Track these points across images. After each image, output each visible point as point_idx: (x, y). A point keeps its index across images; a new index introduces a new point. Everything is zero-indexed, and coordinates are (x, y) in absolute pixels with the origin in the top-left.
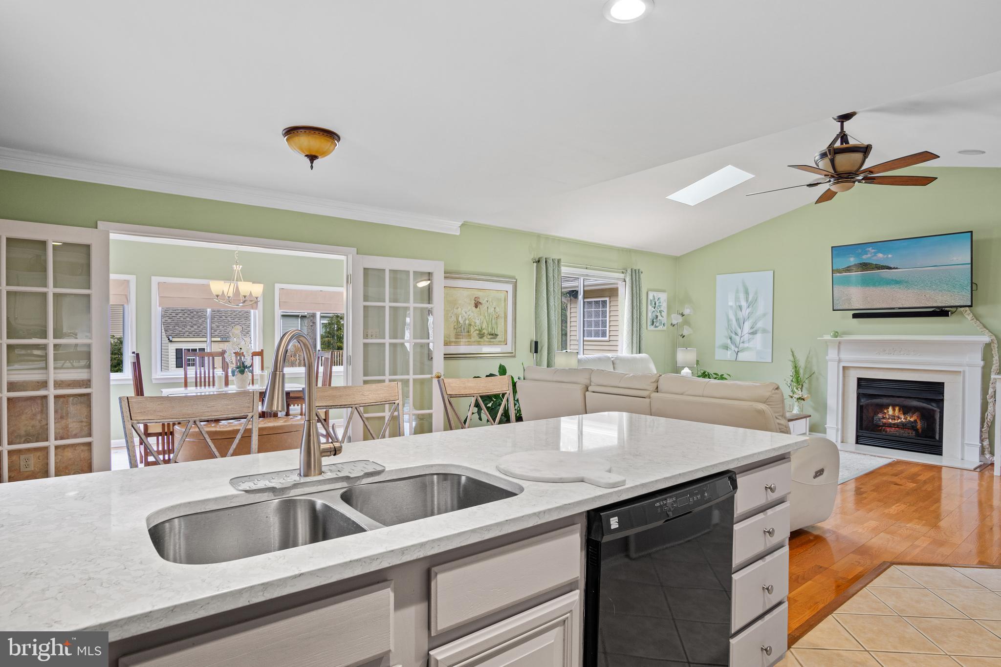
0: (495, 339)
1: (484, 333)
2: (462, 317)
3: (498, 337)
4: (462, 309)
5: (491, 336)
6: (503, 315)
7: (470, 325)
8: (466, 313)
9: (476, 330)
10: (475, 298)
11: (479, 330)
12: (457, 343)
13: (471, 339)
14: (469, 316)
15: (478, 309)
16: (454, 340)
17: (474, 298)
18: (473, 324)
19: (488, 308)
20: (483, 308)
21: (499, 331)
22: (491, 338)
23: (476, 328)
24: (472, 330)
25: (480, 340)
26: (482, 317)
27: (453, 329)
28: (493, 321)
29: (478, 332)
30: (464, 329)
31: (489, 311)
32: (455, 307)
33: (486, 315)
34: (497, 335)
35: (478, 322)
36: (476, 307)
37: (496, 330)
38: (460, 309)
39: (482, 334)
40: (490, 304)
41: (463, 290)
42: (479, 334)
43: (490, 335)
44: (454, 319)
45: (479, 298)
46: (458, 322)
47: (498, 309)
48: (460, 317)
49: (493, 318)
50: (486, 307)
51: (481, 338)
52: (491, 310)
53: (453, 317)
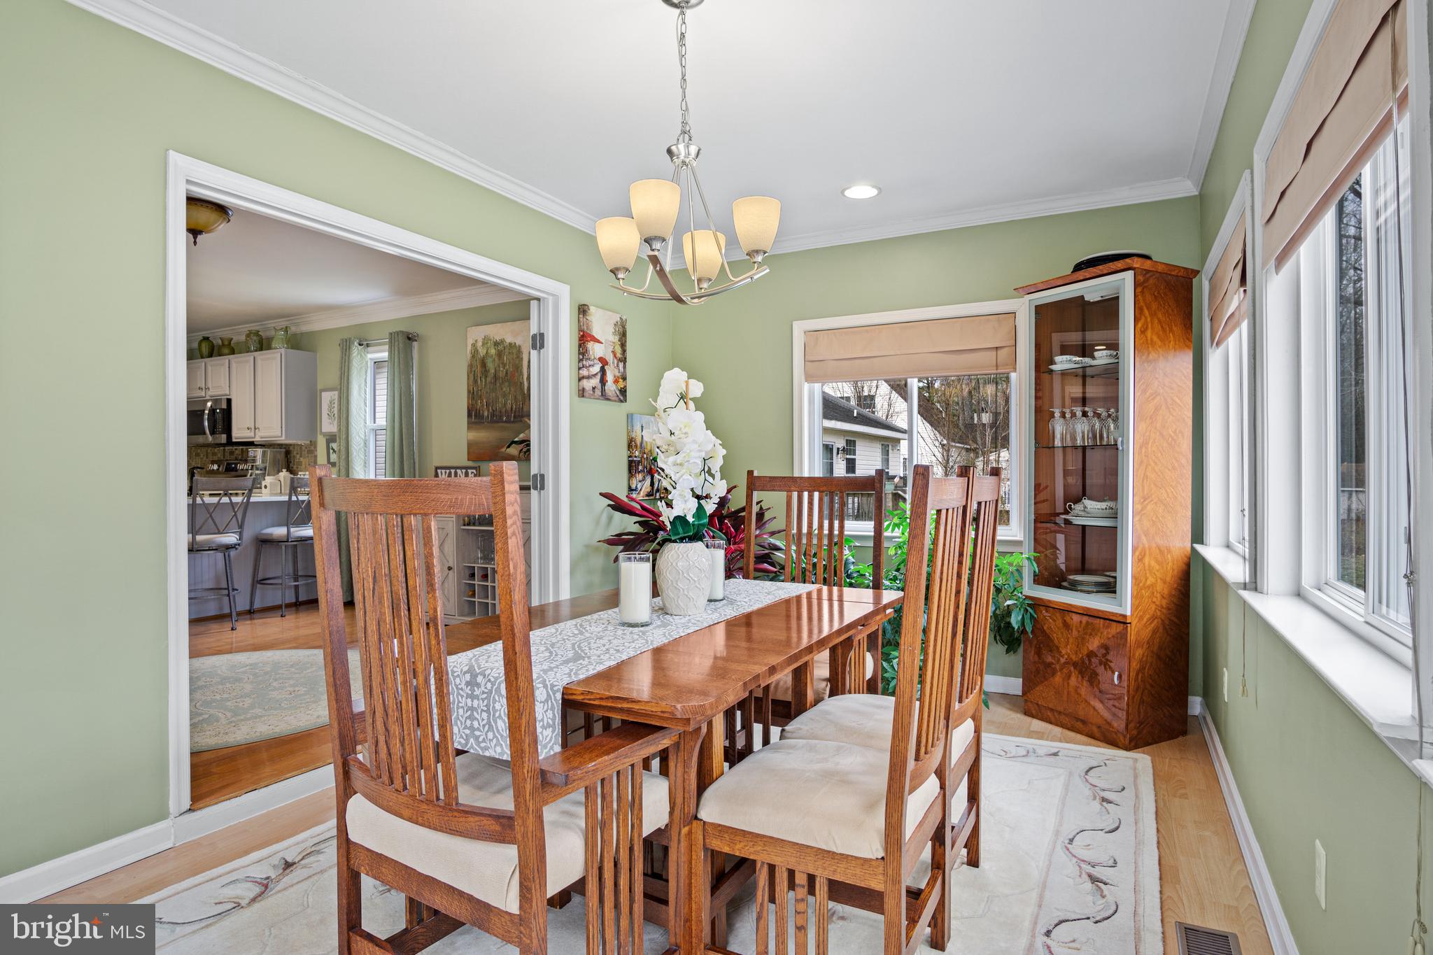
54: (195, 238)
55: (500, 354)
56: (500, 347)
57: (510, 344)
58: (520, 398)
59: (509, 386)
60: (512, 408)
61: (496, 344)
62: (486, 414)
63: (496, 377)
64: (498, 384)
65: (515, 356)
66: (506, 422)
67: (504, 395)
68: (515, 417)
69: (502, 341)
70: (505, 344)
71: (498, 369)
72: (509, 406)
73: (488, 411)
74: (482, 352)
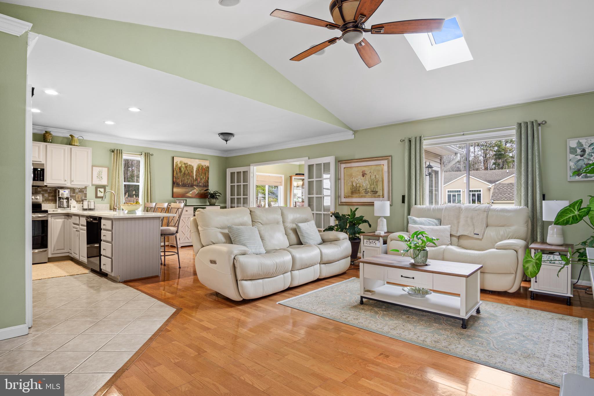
0: (376, 194)
1: (369, 191)
2: (355, 183)
3: (378, 193)
4: (355, 178)
5: (374, 193)
6: (381, 180)
7: (360, 187)
8: (357, 180)
9: (363, 189)
10: (363, 171)
11: (365, 189)
12: (352, 197)
13: (360, 194)
14: (359, 182)
15: (365, 177)
16: (350, 195)
17: (361, 171)
18: (361, 186)
19: (371, 176)
20: (367, 177)
21: (379, 189)
22: (373, 194)
23: (363, 188)
24: (361, 189)
25: (366, 195)
26: (367, 182)
27: (350, 189)
28: (374, 184)
29: (364, 190)
30: (356, 189)
31: (371, 178)
32: (351, 178)
33: (370, 180)
34: (377, 192)
35: (364, 185)
36: (363, 176)
37: (376, 189)
38: (354, 178)
39: (366, 192)
40: (372, 173)
41: (355, 168)
42: (365, 192)
43: (372, 192)
44: (350, 184)
45: (365, 171)
46: (353, 185)
47: (377, 176)
48: (354, 182)
49: (375, 182)
50: (369, 176)
51: (366, 194)
52: (373, 177)
53: (350, 183)
54: (227, 142)
55: (186, 167)
56: (186, 165)
57: (190, 165)
58: (192, 180)
59: (189, 177)
60: (190, 183)
61: (185, 164)
62: (181, 184)
63: (184, 174)
64: (185, 176)
65: (191, 168)
66: (188, 187)
67: (188, 179)
68: (191, 186)
69: (187, 164)
70: (188, 165)
71: (185, 171)
72: (189, 182)
73: (182, 183)
74: (180, 165)
